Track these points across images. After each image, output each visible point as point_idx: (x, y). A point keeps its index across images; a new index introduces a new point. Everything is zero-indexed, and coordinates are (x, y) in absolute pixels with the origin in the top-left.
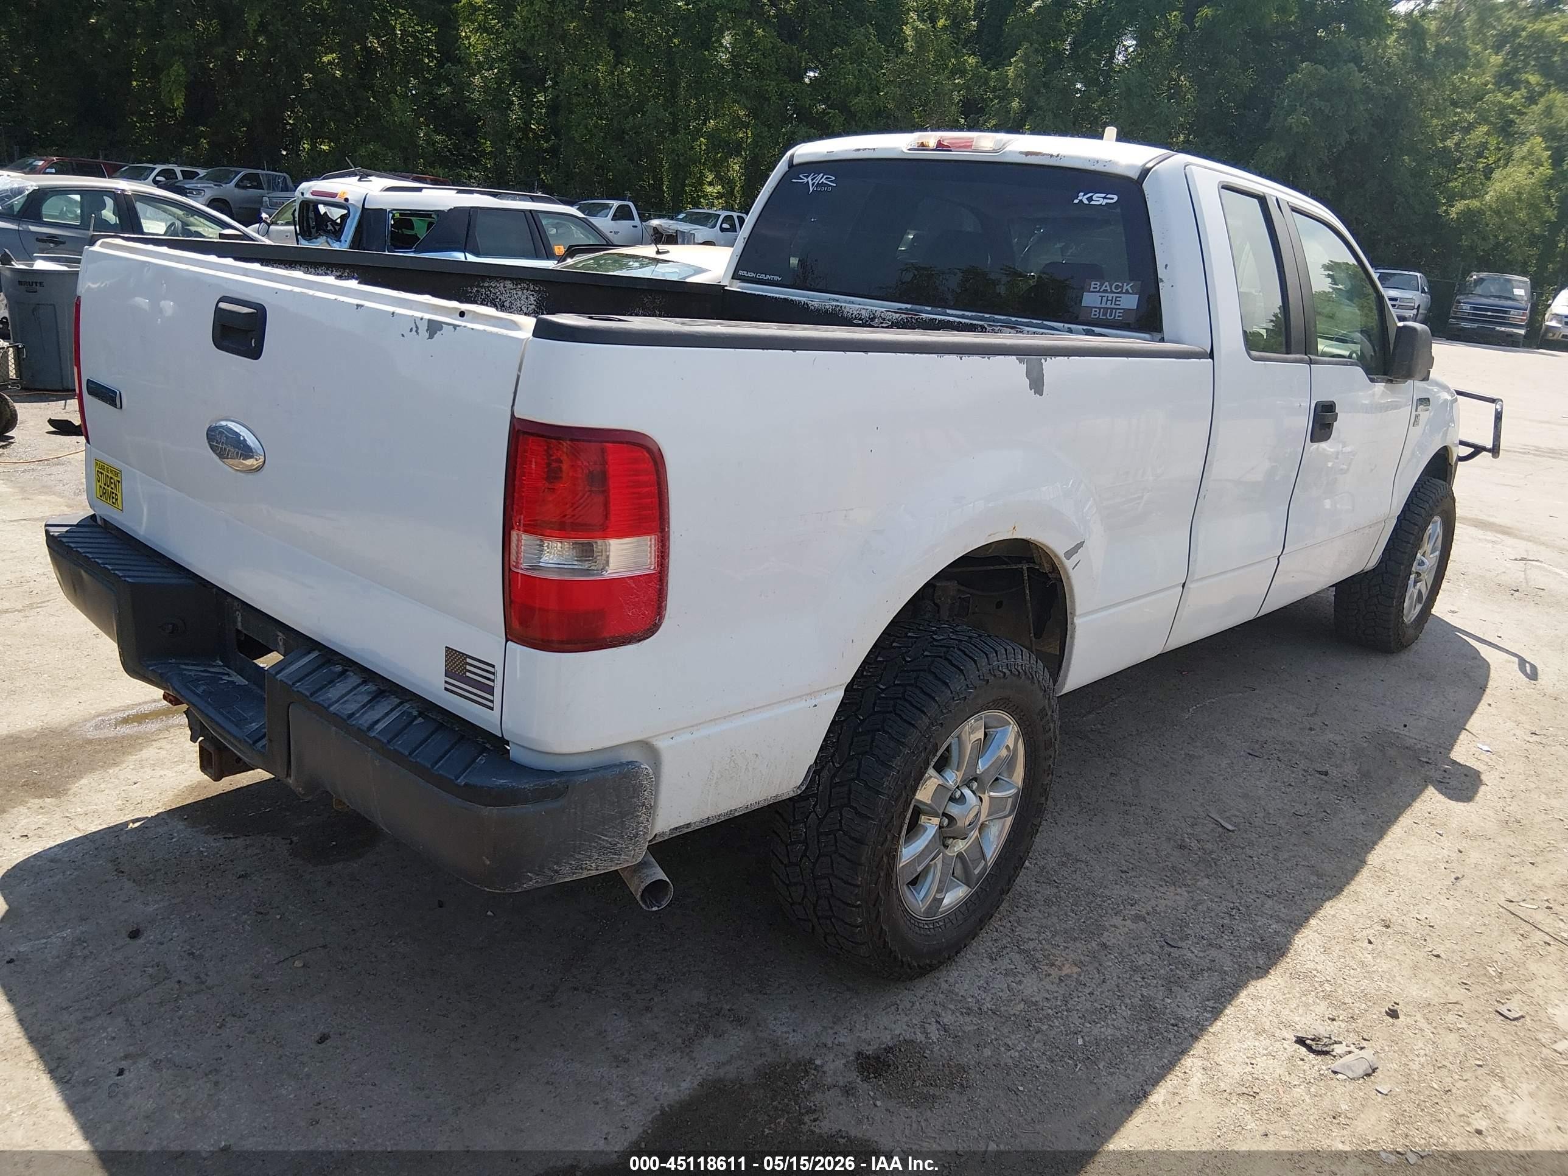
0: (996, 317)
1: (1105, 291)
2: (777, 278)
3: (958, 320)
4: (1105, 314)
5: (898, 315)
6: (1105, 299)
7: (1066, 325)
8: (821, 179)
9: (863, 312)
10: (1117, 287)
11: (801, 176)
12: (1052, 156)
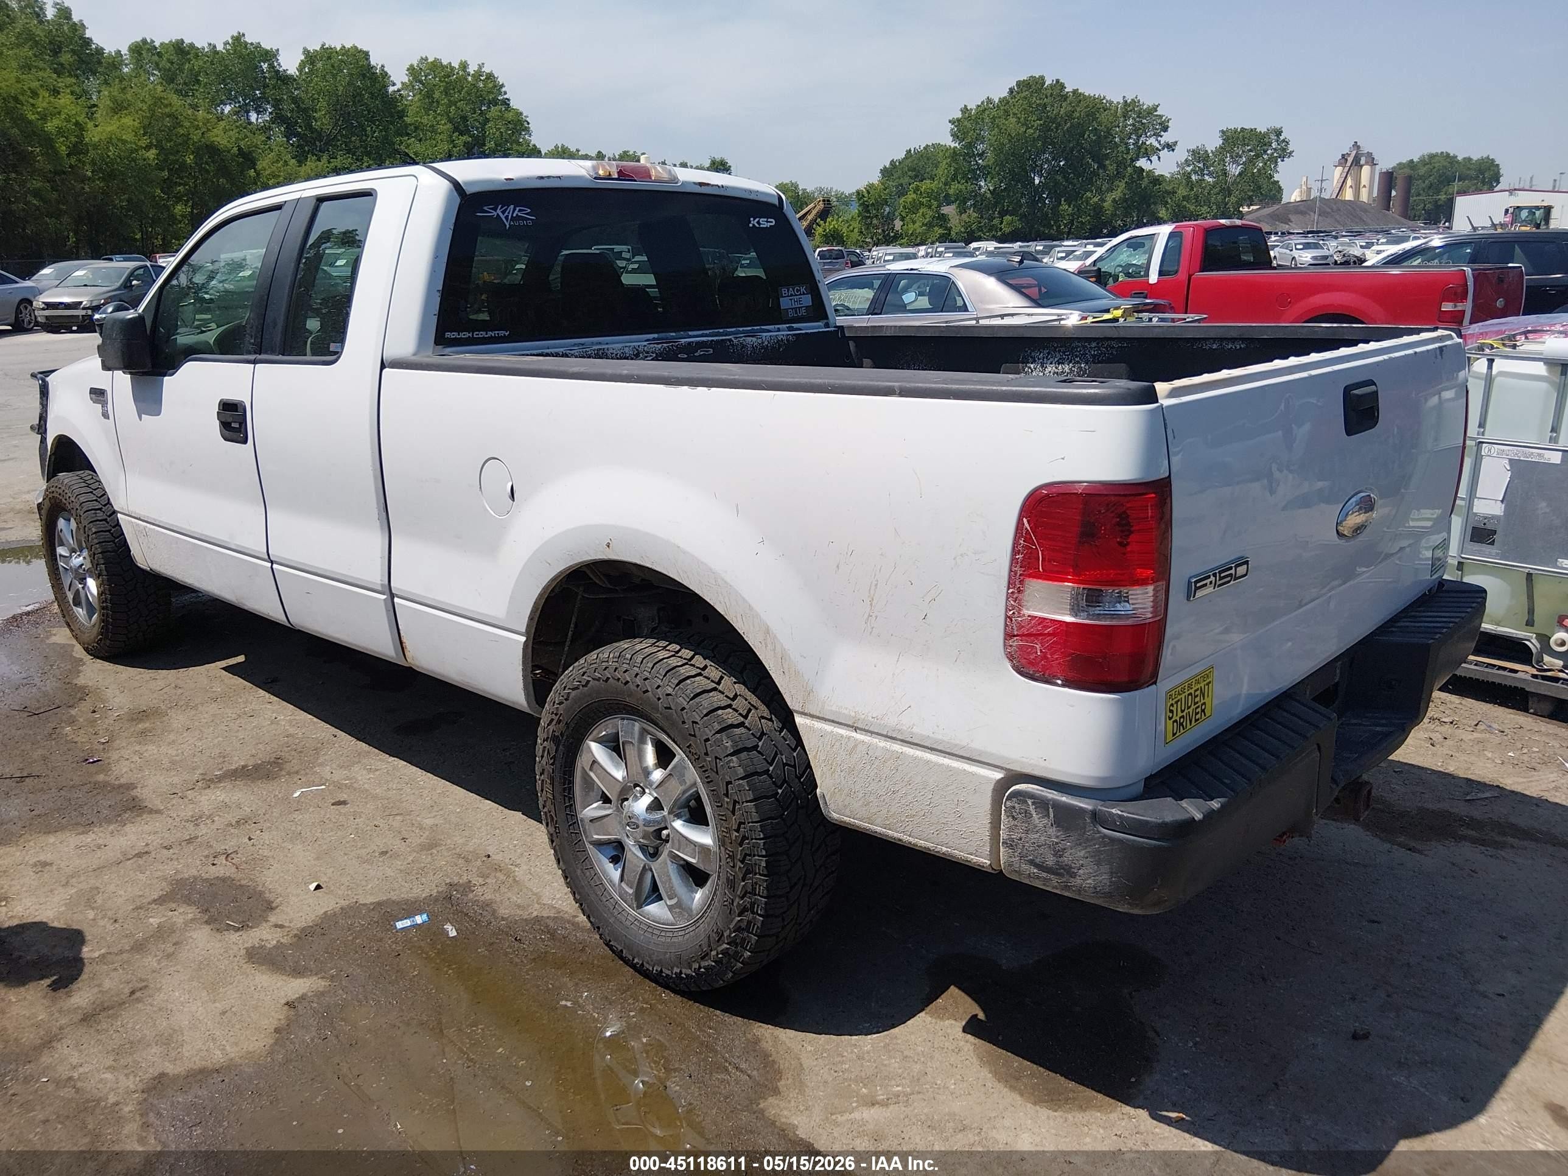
1: (792, 295)
2: (502, 333)
3: (710, 339)
5: (660, 346)
6: (793, 301)
9: (626, 350)
10: (797, 291)
11: (485, 208)
12: (718, 186)
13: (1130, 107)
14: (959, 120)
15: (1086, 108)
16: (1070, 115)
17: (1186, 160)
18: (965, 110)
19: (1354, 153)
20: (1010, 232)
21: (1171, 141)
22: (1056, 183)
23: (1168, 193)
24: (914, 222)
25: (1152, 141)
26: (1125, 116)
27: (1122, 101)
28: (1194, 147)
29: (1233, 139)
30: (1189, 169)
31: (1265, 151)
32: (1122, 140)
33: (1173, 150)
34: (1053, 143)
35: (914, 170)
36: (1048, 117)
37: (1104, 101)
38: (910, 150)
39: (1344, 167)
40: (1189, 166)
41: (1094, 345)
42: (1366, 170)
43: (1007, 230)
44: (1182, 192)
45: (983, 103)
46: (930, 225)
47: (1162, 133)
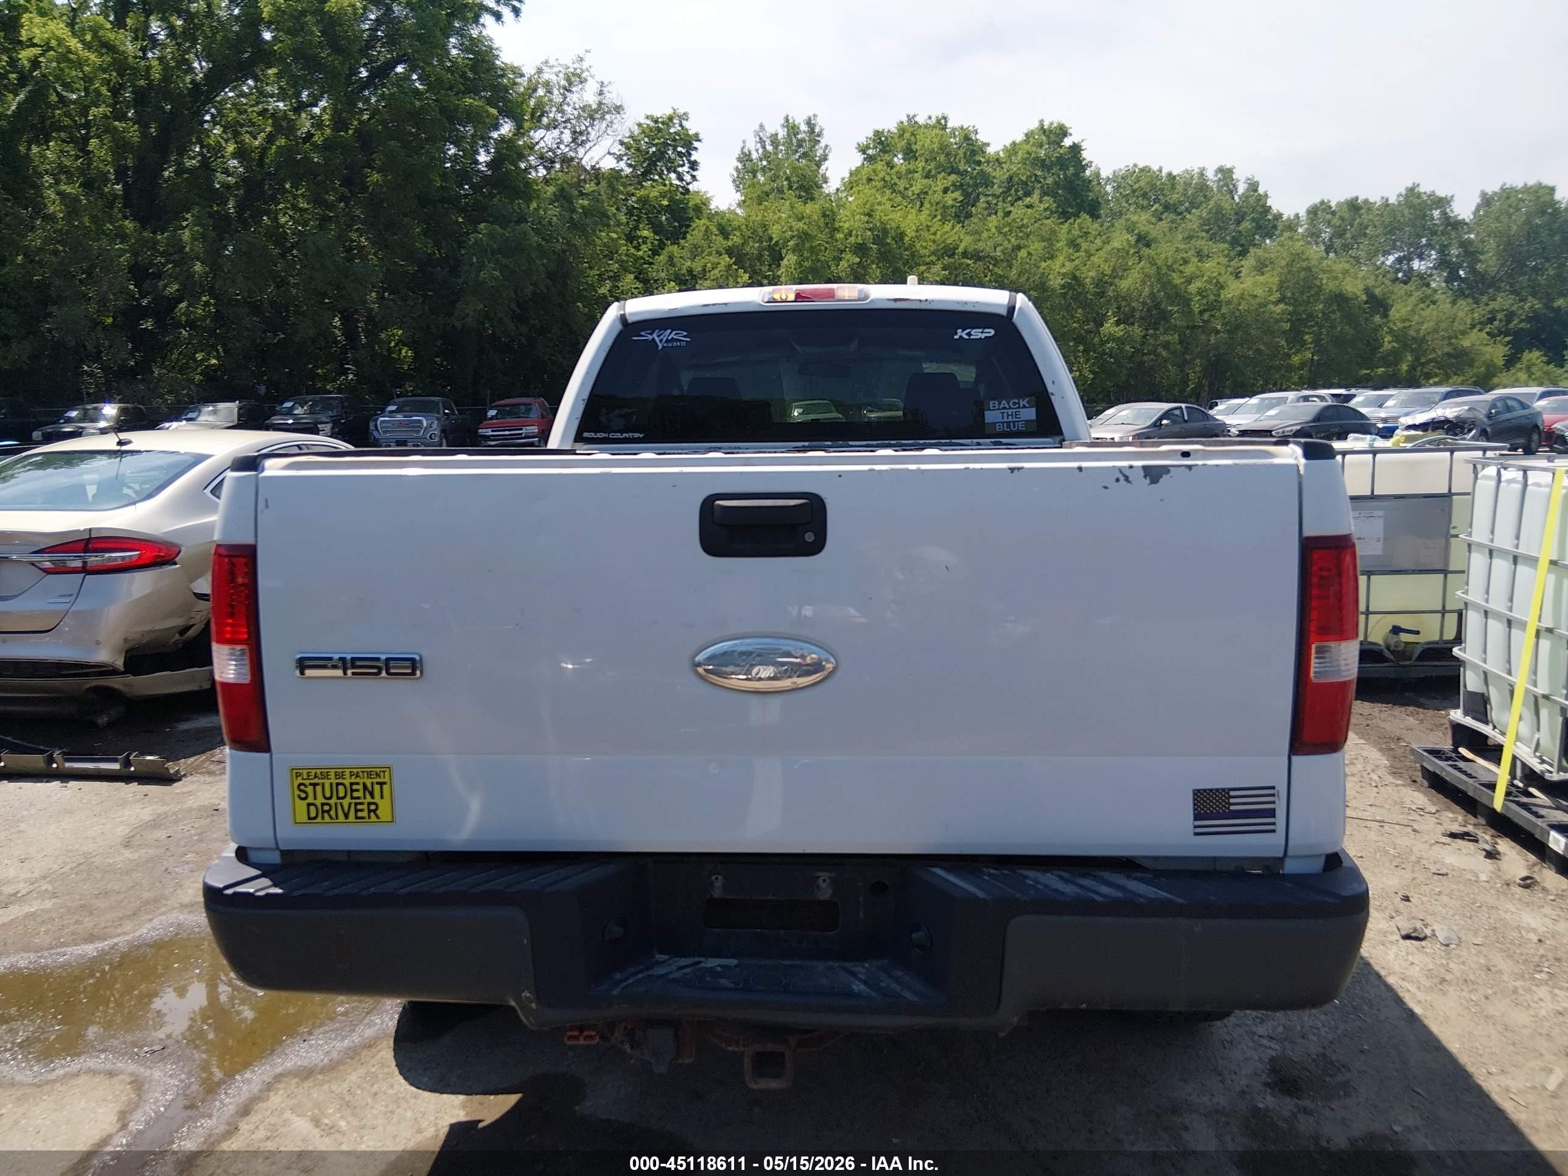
0: (903, 442)
1: (1004, 408)
2: (636, 435)
4: (1008, 426)
6: (1005, 415)
7: (975, 441)
8: (668, 334)
10: (1014, 404)
11: (642, 333)
12: (920, 301)
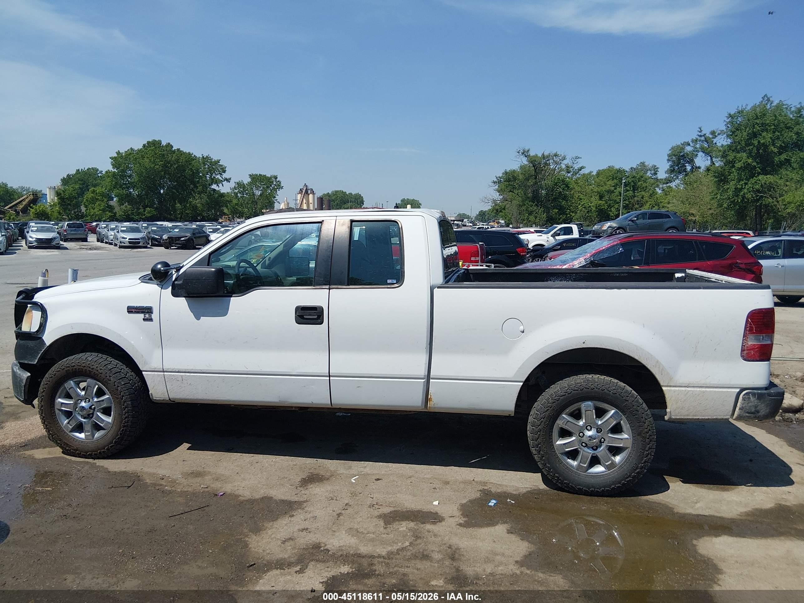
13: (206, 159)
14: (115, 158)
15: (185, 158)
16: (177, 161)
17: (235, 187)
18: (118, 153)
19: (305, 188)
20: (150, 216)
21: (228, 177)
22: (173, 193)
23: (229, 202)
24: (94, 209)
25: (218, 177)
26: (205, 164)
27: (201, 157)
28: (238, 181)
29: (256, 179)
30: (237, 191)
31: (271, 186)
32: (203, 175)
33: (229, 182)
34: (169, 174)
35: (82, 180)
36: (166, 161)
37: (193, 156)
38: (79, 170)
39: (302, 194)
40: (236, 190)
41: (574, 275)
42: (311, 196)
43: (149, 215)
44: (235, 201)
45: (128, 150)
46: (104, 211)
47: (223, 174)
